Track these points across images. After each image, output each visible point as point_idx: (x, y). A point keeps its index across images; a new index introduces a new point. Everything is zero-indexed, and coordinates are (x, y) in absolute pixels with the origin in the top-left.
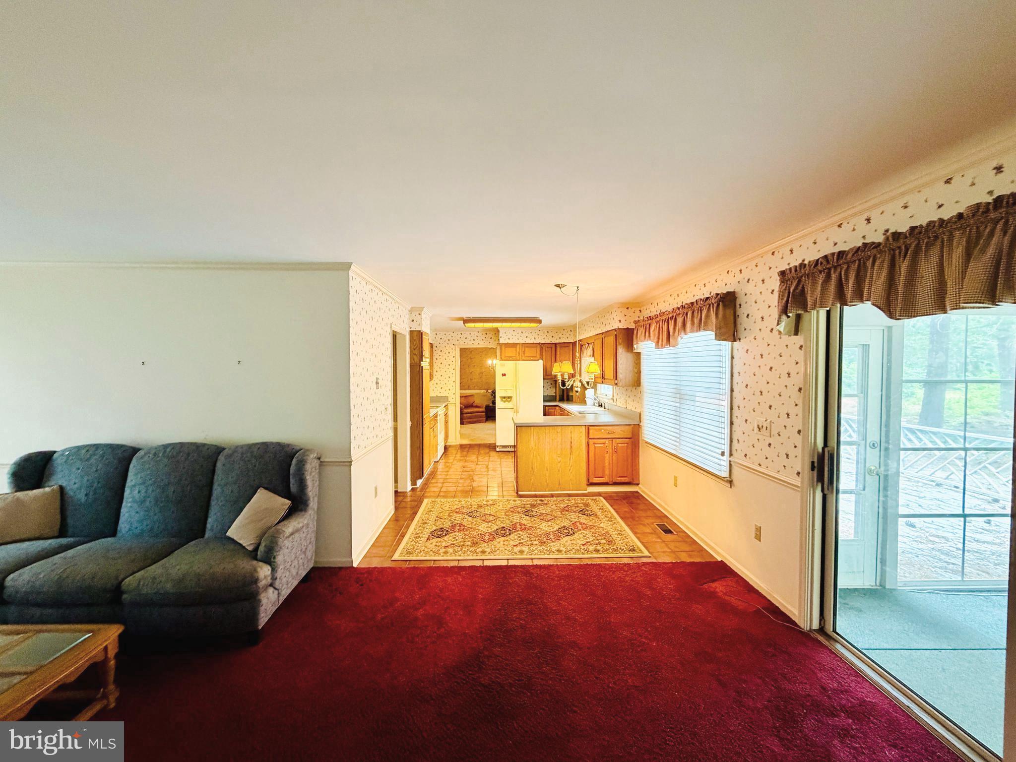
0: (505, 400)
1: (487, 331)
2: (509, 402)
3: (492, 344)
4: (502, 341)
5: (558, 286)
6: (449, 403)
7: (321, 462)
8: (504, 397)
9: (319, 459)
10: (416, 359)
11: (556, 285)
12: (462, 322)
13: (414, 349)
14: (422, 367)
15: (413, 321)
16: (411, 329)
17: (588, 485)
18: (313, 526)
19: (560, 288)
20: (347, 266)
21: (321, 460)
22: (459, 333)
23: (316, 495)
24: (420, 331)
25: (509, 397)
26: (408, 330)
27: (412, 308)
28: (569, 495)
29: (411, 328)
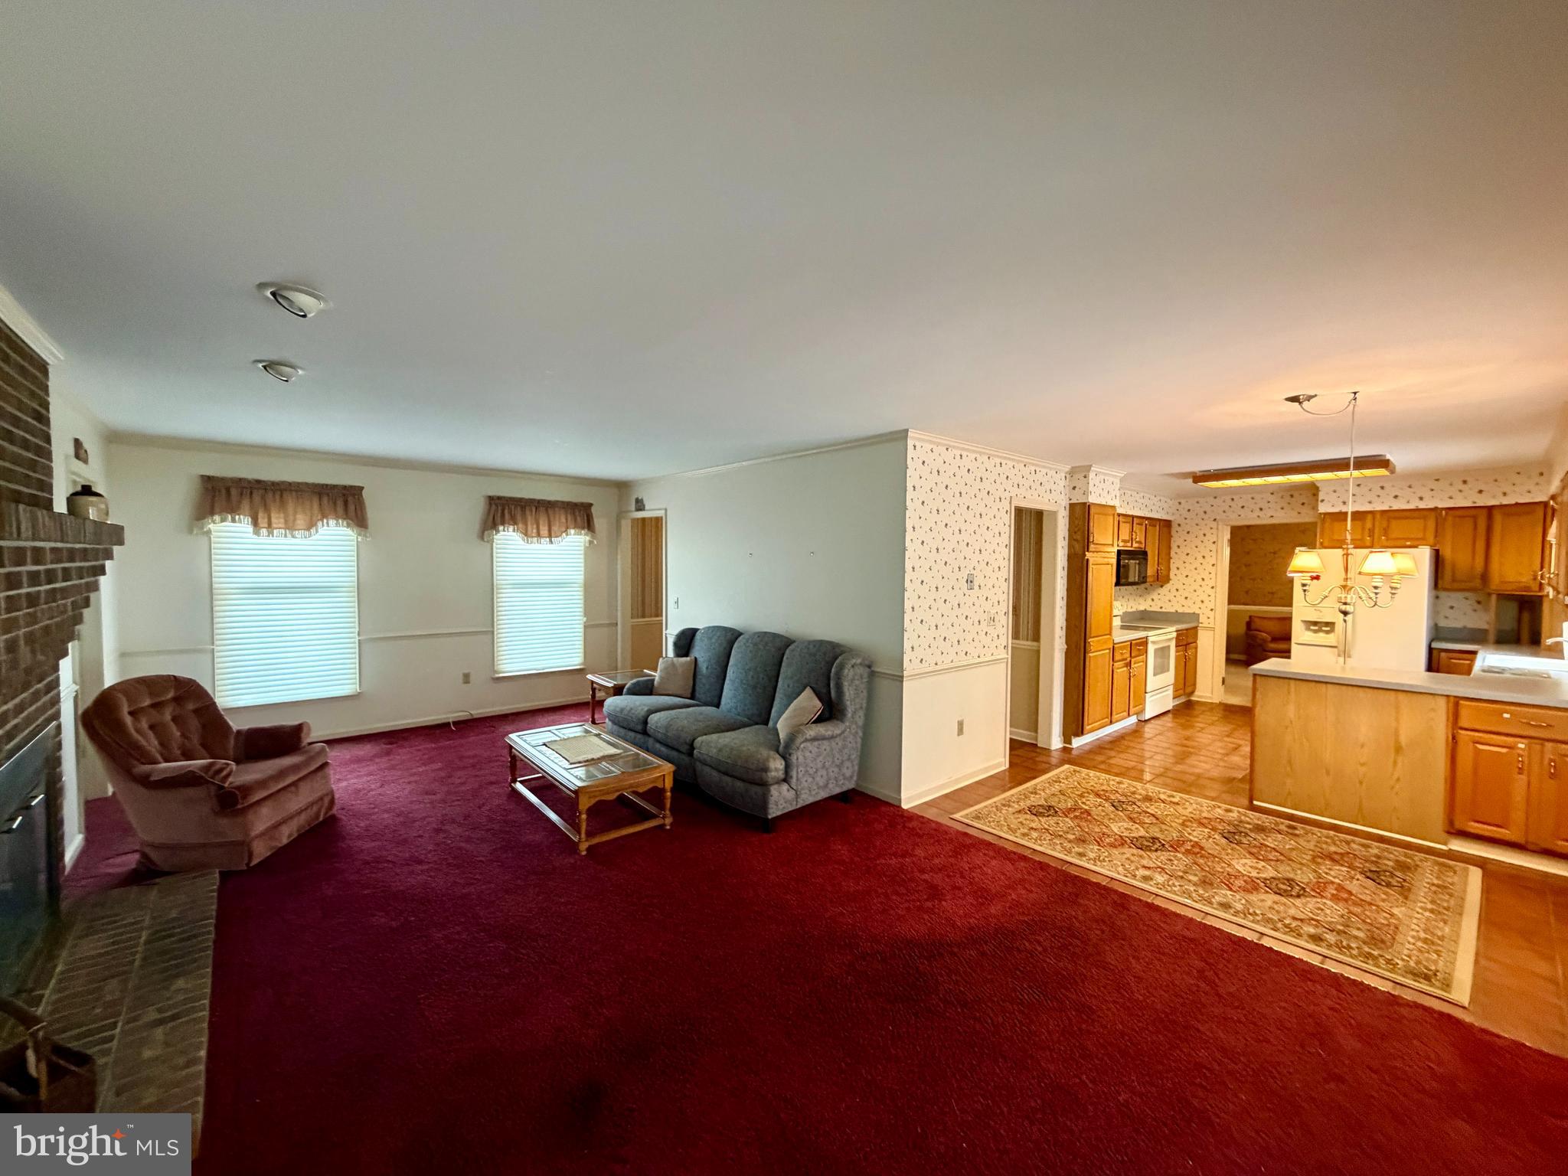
0: (1316, 628)
1: (1293, 490)
2: (1327, 632)
3: (1306, 517)
4: (1323, 508)
5: (1294, 399)
6: (1200, 625)
7: (873, 671)
8: (1315, 623)
9: (869, 667)
10: (1078, 547)
11: (1288, 399)
12: (1191, 480)
13: (1075, 533)
14: (1088, 559)
15: (1074, 488)
16: (1071, 502)
17: (1449, 833)
18: (854, 742)
19: (1300, 403)
20: (903, 435)
21: (873, 669)
22: (1228, 498)
23: (861, 708)
24: (1085, 503)
25: (1327, 624)
26: (1064, 502)
27: (1073, 468)
28: (1382, 839)
29: (1070, 500)
